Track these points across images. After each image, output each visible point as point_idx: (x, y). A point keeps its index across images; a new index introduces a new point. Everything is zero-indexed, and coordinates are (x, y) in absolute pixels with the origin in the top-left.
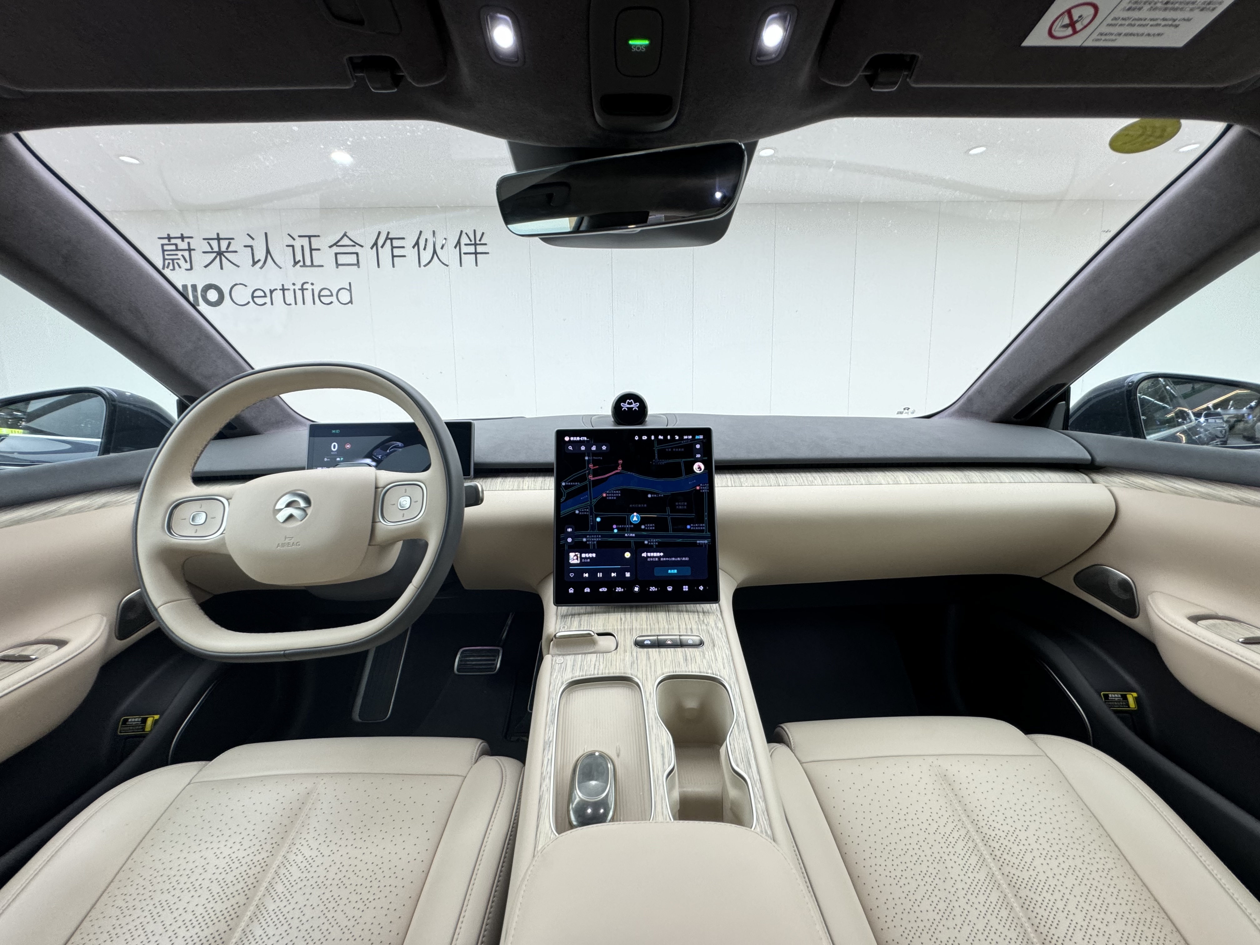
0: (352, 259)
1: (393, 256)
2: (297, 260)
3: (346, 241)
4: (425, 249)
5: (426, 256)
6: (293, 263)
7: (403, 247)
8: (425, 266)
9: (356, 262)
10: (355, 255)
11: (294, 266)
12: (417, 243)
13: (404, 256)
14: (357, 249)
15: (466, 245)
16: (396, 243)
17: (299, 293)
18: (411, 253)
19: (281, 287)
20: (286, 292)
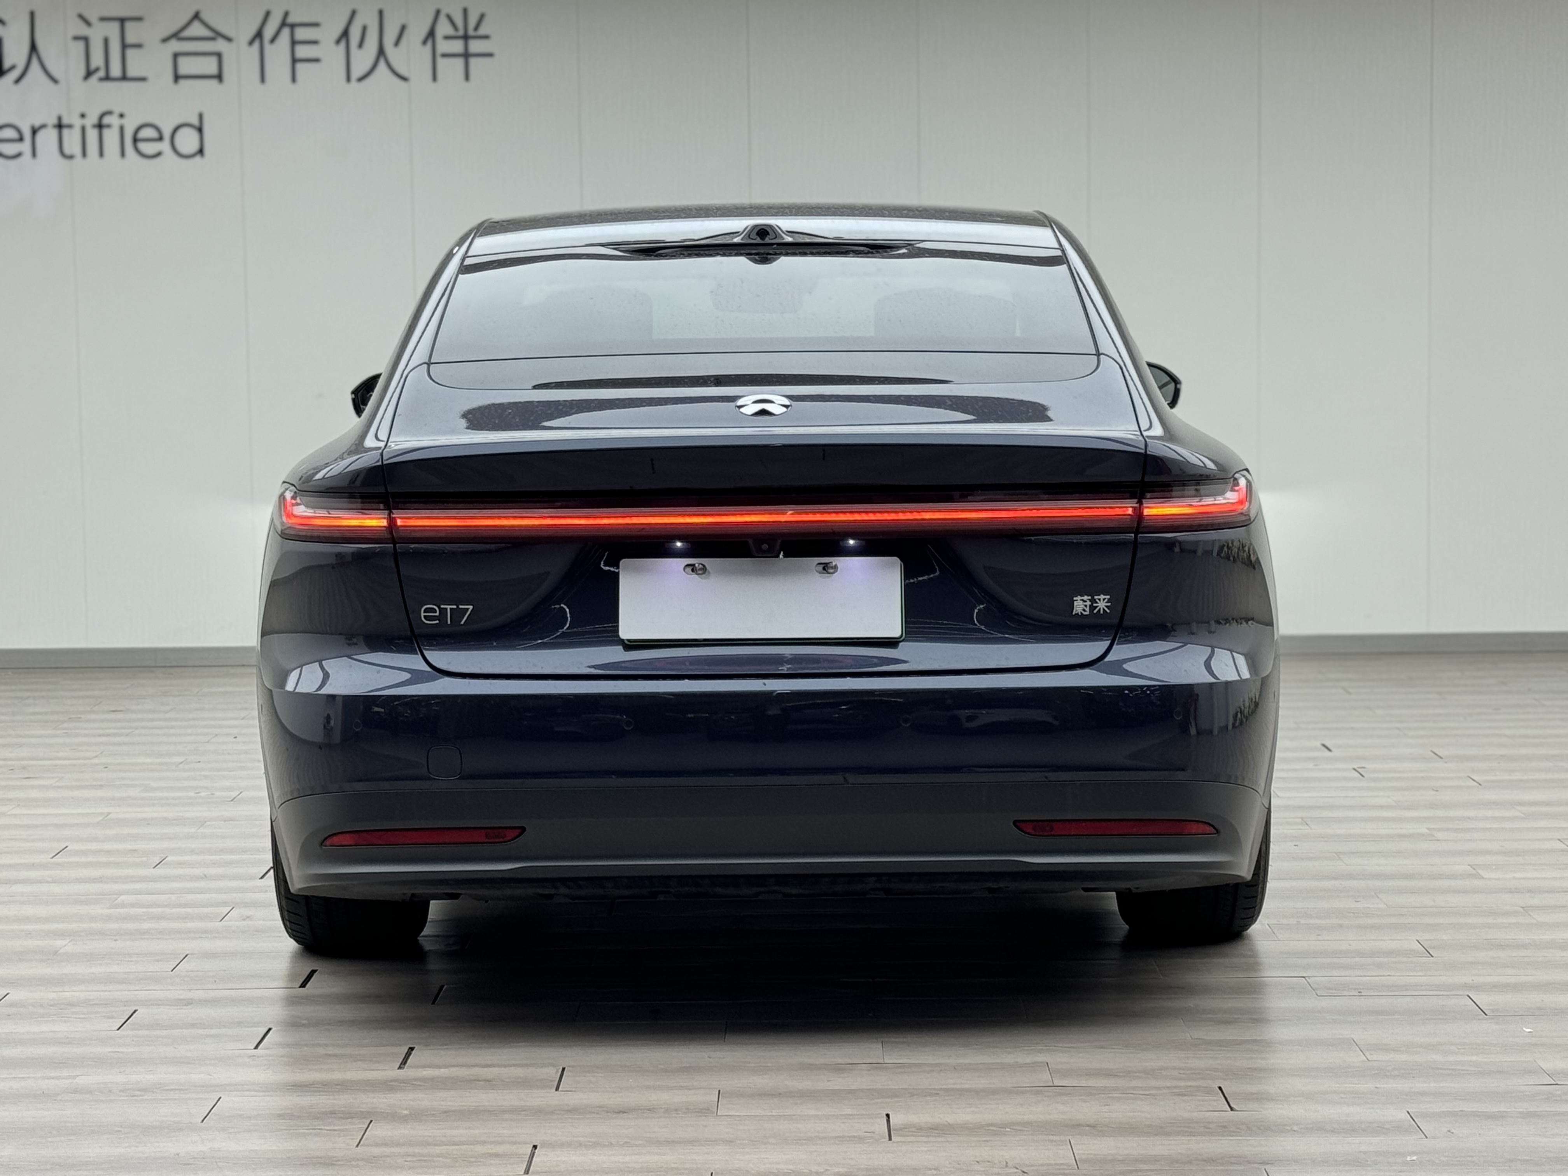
0: (209, 66)
1: (294, 61)
2: (93, 66)
3: (197, 29)
4: (361, 45)
5: (363, 59)
6: (82, 72)
7: (315, 42)
8: (360, 79)
9: (214, 72)
10: (215, 59)
11: (85, 79)
12: (345, 35)
13: (317, 60)
14: (219, 45)
15: (447, 38)
16: (302, 34)
17: (92, 135)
18: (332, 55)
19: (55, 121)
20: (65, 132)
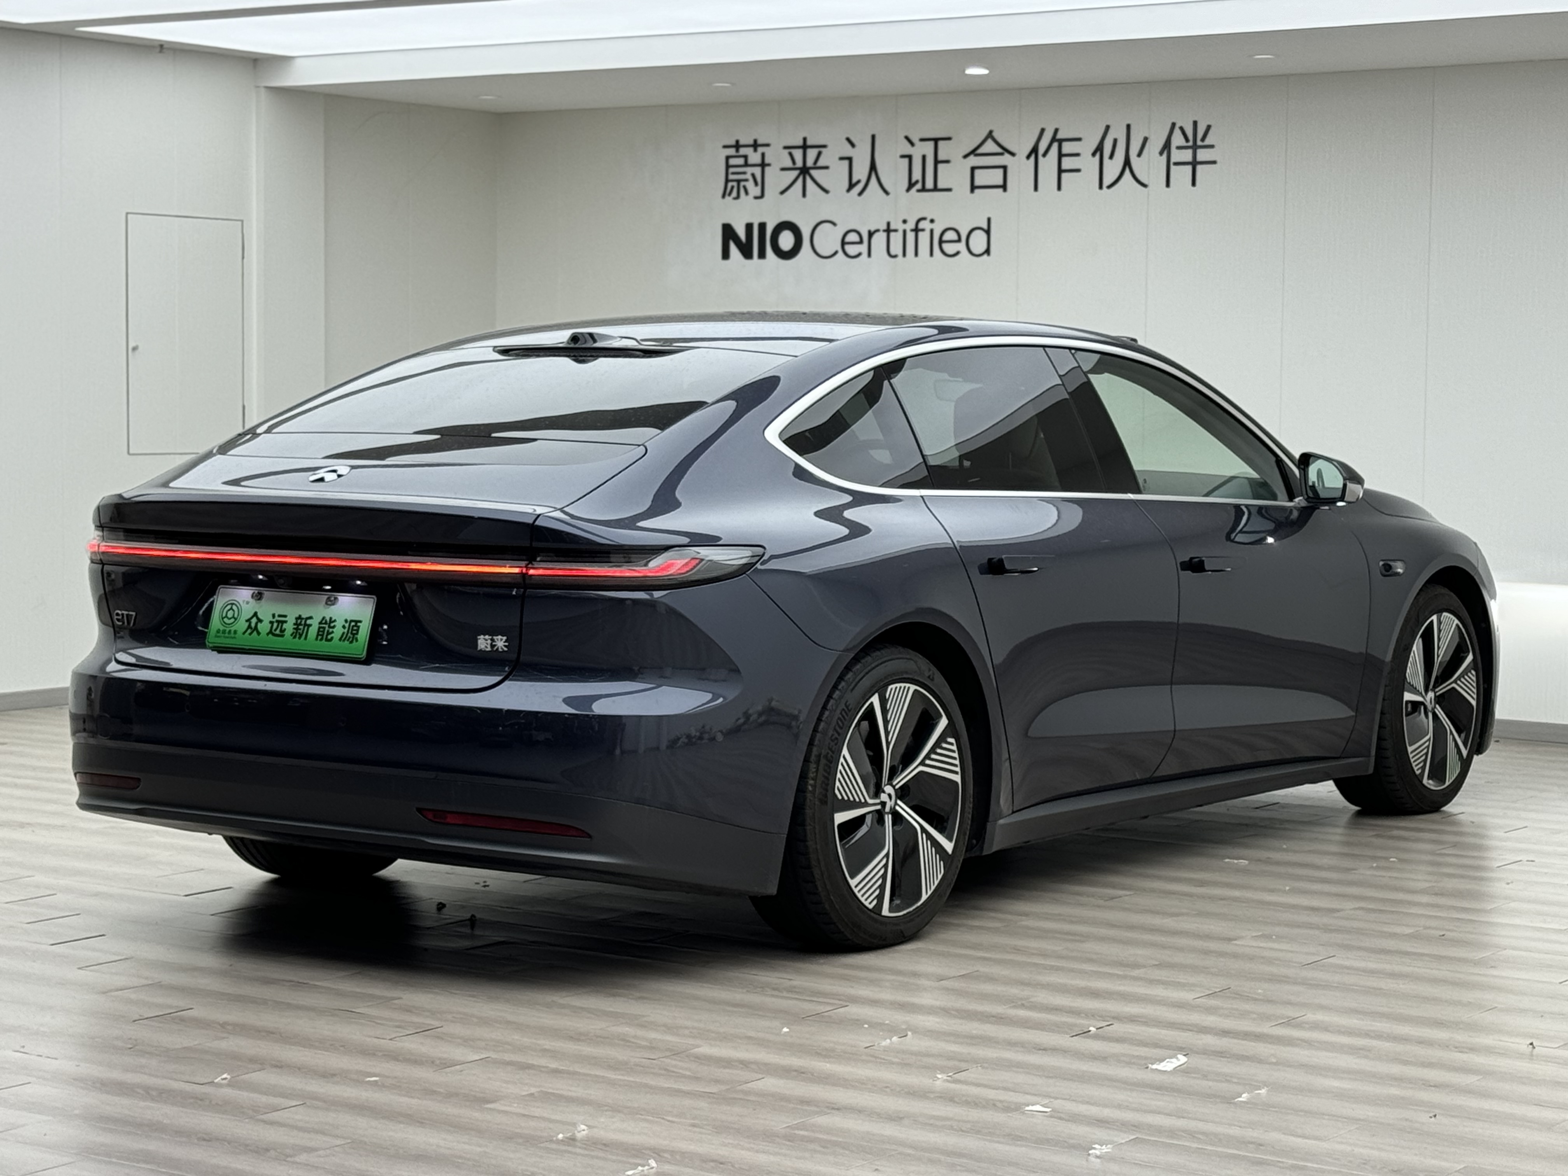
0: (996, 177)
1: (1060, 171)
2: (914, 180)
3: (990, 147)
4: (1111, 157)
5: (1113, 168)
6: (906, 185)
7: (1077, 155)
8: (1109, 187)
9: (1001, 182)
10: (1001, 171)
11: (908, 190)
12: (1099, 149)
13: (1078, 170)
14: (1005, 160)
15: (1179, 148)
16: (1067, 148)
17: (911, 236)
18: (1089, 164)
19: (885, 227)
20: (892, 234)
